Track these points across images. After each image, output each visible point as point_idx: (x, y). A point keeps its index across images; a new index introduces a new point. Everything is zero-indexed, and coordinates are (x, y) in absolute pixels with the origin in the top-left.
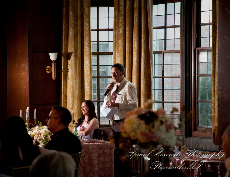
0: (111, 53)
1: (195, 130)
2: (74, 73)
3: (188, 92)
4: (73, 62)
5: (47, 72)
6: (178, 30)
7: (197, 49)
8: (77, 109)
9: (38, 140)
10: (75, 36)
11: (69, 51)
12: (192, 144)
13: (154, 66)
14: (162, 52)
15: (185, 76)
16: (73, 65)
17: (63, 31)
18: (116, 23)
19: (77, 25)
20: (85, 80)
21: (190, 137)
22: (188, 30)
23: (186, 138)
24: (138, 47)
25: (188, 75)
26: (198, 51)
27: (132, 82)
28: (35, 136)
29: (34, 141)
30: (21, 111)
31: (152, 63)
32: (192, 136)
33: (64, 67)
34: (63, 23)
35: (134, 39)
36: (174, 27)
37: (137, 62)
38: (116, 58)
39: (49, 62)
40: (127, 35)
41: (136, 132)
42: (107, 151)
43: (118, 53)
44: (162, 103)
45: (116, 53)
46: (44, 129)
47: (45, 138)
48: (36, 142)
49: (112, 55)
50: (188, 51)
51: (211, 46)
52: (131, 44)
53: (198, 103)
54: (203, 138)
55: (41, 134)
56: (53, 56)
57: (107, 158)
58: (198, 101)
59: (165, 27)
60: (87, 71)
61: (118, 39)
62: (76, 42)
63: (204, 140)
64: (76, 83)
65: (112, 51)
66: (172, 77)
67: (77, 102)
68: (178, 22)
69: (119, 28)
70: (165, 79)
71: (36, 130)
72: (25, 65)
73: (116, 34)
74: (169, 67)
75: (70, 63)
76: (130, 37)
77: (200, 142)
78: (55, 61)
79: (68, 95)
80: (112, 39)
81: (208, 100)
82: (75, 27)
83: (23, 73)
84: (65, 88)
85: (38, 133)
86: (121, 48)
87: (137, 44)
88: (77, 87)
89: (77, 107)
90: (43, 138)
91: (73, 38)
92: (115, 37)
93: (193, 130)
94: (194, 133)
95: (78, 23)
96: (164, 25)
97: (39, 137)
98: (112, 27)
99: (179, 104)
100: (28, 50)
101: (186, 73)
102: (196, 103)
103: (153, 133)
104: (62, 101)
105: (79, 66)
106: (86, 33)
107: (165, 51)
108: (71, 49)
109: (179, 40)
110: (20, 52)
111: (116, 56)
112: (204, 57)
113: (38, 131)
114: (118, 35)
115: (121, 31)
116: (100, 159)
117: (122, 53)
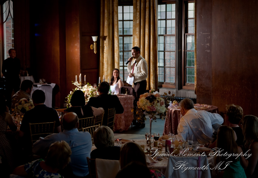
0: (132, 36)
1: (184, 85)
2: (108, 49)
3: (180, 61)
4: (107, 42)
5: (91, 48)
6: (174, 22)
7: (186, 34)
8: (110, 72)
9: (87, 95)
10: (109, 25)
11: (105, 35)
12: (182, 94)
13: (158, 44)
14: (164, 35)
15: (178, 52)
16: (107, 44)
17: (101, 22)
18: (135, 17)
19: (110, 18)
20: (115, 53)
21: (181, 89)
22: (180, 22)
23: (179, 90)
24: (148, 32)
25: (180, 50)
26: (186, 35)
27: (144, 58)
28: (86, 92)
29: (85, 96)
30: (76, 76)
31: (157, 42)
32: (182, 89)
33: (101, 45)
34: (101, 17)
35: (146, 27)
36: (172, 19)
37: (148, 42)
38: (135, 39)
39: (92, 42)
40: (142, 25)
41: (145, 106)
42: (129, 101)
43: (136, 36)
44: (163, 68)
45: (135, 36)
46: (91, 88)
47: (92, 94)
48: (86, 96)
49: (132, 37)
50: (180, 35)
51: (194, 32)
52: (144, 30)
53: (186, 68)
54: (189, 90)
55: (89, 91)
56: (94, 39)
57: (129, 105)
58: (186, 67)
59: (166, 19)
60: (116, 47)
61: (136, 27)
62: (109, 29)
63: (189, 92)
64: (109, 55)
65: (132, 34)
66: (170, 52)
67: (110, 68)
68: (174, 17)
69: (136, 20)
70: (166, 52)
71: (86, 89)
72: (77, 44)
73: (135, 24)
74: (168, 45)
75: (105, 43)
76: (144, 26)
77: (187, 93)
78: (96, 42)
79: (104, 63)
80: (132, 26)
81: (192, 66)
82: (109, 19)
83: (76, 50)
84: (102, 58)
85: (87, 90)
86: (138, 33)
87: (148, 30)
88: (110, 58)
89: (110, 71)
90: (91, 94)
91: (107, 27)
92: (134, 26)
93: (183, 85)
94: (184, 87)
95: (110, 17)
96: (165, 18)
97: (88, 93)
98: (132, 18)
99: (175, 68)
100: (79, 35)
101: (179, 50)
102: (185, 69)
103: (153, 107)
104: (101, 67)
105: (111, 44)
106: (115, 23)
107: (166, 35)
108: (106, 34)
109: (175, 28)
110: (74, 36)
111: (135, 38)
112: (190, 40)
113: (87, 89)
114: (136, 24)
115: (138, 22)
116: (125, 106)
117: (138, 36)
